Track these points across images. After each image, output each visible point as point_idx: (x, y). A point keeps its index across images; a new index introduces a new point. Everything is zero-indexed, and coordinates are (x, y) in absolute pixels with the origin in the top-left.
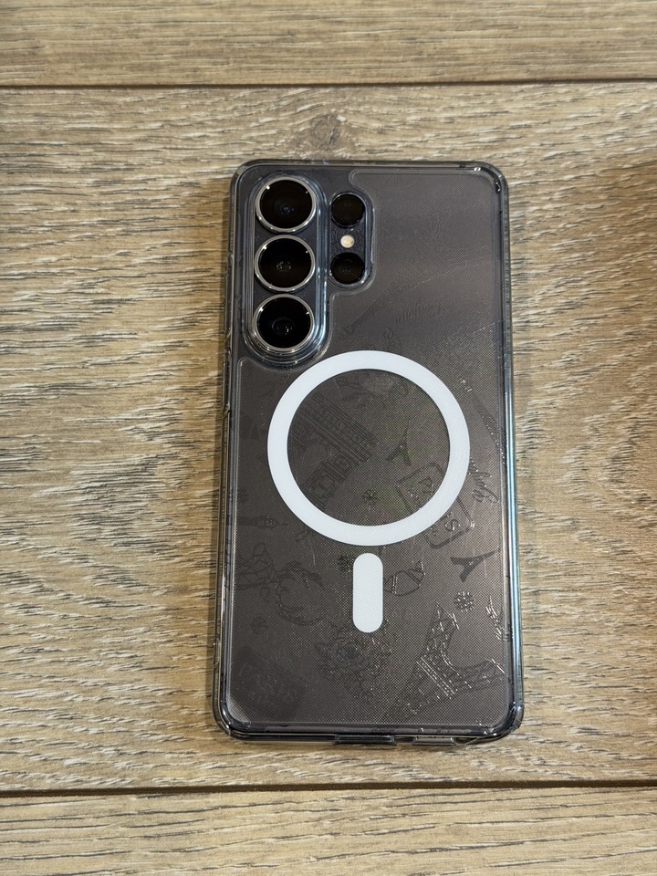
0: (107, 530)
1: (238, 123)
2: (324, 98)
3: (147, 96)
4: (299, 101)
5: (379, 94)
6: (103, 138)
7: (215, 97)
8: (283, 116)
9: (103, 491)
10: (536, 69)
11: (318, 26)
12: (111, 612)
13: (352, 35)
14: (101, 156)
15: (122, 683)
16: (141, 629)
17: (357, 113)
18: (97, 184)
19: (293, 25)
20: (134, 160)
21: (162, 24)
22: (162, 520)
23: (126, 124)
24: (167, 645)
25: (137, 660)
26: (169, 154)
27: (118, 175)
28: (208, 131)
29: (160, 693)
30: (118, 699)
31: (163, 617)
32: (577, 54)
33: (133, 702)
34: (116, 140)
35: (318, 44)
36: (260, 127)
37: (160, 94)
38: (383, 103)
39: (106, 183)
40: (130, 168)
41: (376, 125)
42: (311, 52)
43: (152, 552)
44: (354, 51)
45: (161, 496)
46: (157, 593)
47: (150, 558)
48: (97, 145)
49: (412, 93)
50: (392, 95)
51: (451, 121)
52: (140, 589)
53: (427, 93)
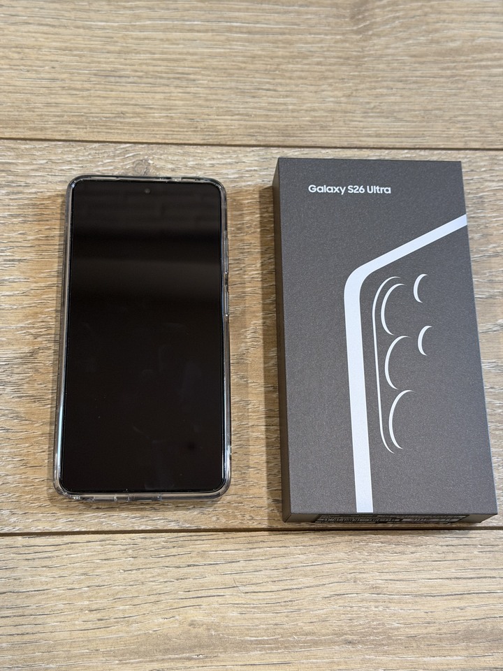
0: (9, 389)
1: (91, 162)
2: (142, 151)
3: (38, 145)
4: (127, 151)
5: (172, 149)
6: (12, 168)
7: (78, 147)
8: (117, 159)
9: (7, 367)
10: (261, 139)
11: (138, 110)
12: (10, 435)
13: (157, 116)
14: (11, 178)
15: (15, 474)
16: (27, 445)
17: (159, 159)
18: (8, 194)
19: (124, 109)
20: (30, 181)
21: (48, 105)
22: (41, 384)
23: (26, 160)
24: (42, 454)
25: (24, 462)
26: (50, 178)
27: (20, 189)
28: (74, 166)
29: (37, 480)
30: (12, 484)
31: (40, 438)
32: (284, 132)
33: (21, 485)
34: (20, 169)
35: (138, 120)
36: (103, 165)
37: (46, 144)
38: (175, 154)
39: (13, 193)
40: (27, 186)
41: (170, 166)
42: (134, 124)
43: (35, 402)
44: (159, 125)
45: (40, 370)
46: (37, 425)
47: (33, 405)
48: (8, 172)
49: (191, 149)
50: (179, 150)
51: (213, 165)
52: (27, 422)
53: (199, 150)
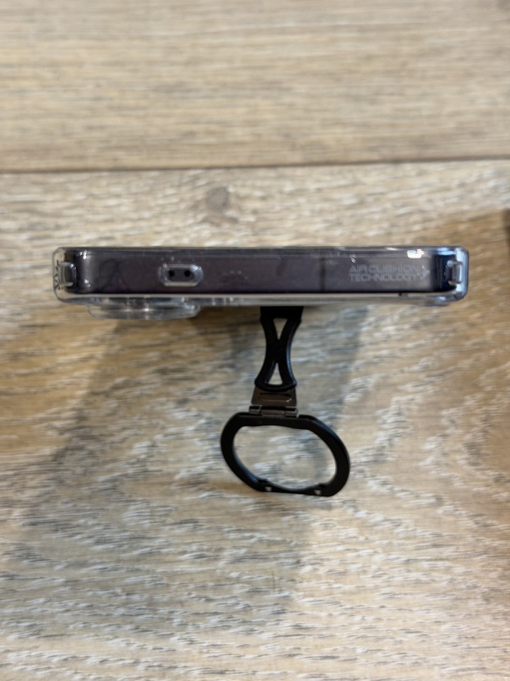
8: (184, 189)
12: (15, 585)
15: (20, 650)
16: (42, 600)
17: (244, 186)
18: (31, 239)
22: (67, 503)
24: (66, 614)
25: (36, 628)
27: (47, 233)
29: (55, 660)
30: (16, 665)
31: (62, 589)
33: (30, 668)
36: (166, 197)
37: (85, 176)
39: (38, 238)
40: (58, 227)
41: (258, 193)
42: (207, 145)
43: (56, 531)
46: (58, 567)
47: (54, 536)
52: (43, 564)
